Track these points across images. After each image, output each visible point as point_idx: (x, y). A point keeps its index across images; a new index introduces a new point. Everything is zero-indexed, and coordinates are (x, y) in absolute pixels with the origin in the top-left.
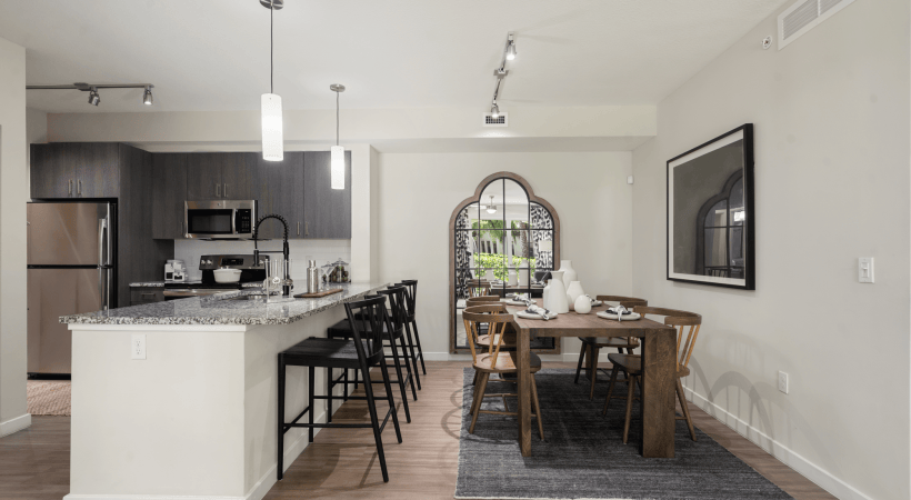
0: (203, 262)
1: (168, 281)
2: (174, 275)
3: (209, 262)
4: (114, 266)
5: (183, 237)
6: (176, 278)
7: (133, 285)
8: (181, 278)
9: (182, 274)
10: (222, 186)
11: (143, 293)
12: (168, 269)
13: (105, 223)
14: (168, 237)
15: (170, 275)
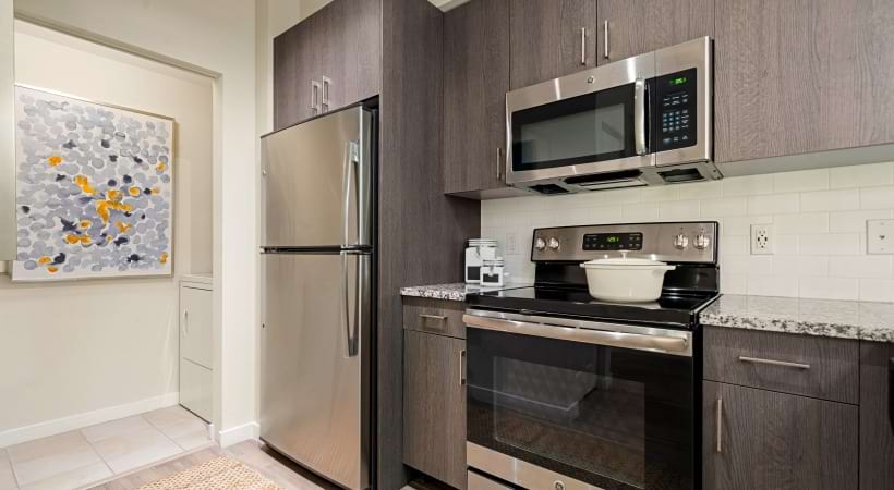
0: (540, 244)
1: (471, 286)
2: (484, 271)
3: (554, 244)
4: (371, 249)
5: (502, 182)
6: (487, 278)
7: (409, 291)
8: (495, 279)
9: (497, 271)
10: (598, 32)
11: (423, 312)
12: (471, 259)
13: (357, 152)
14: (471, 186)
15: (474, 273)
